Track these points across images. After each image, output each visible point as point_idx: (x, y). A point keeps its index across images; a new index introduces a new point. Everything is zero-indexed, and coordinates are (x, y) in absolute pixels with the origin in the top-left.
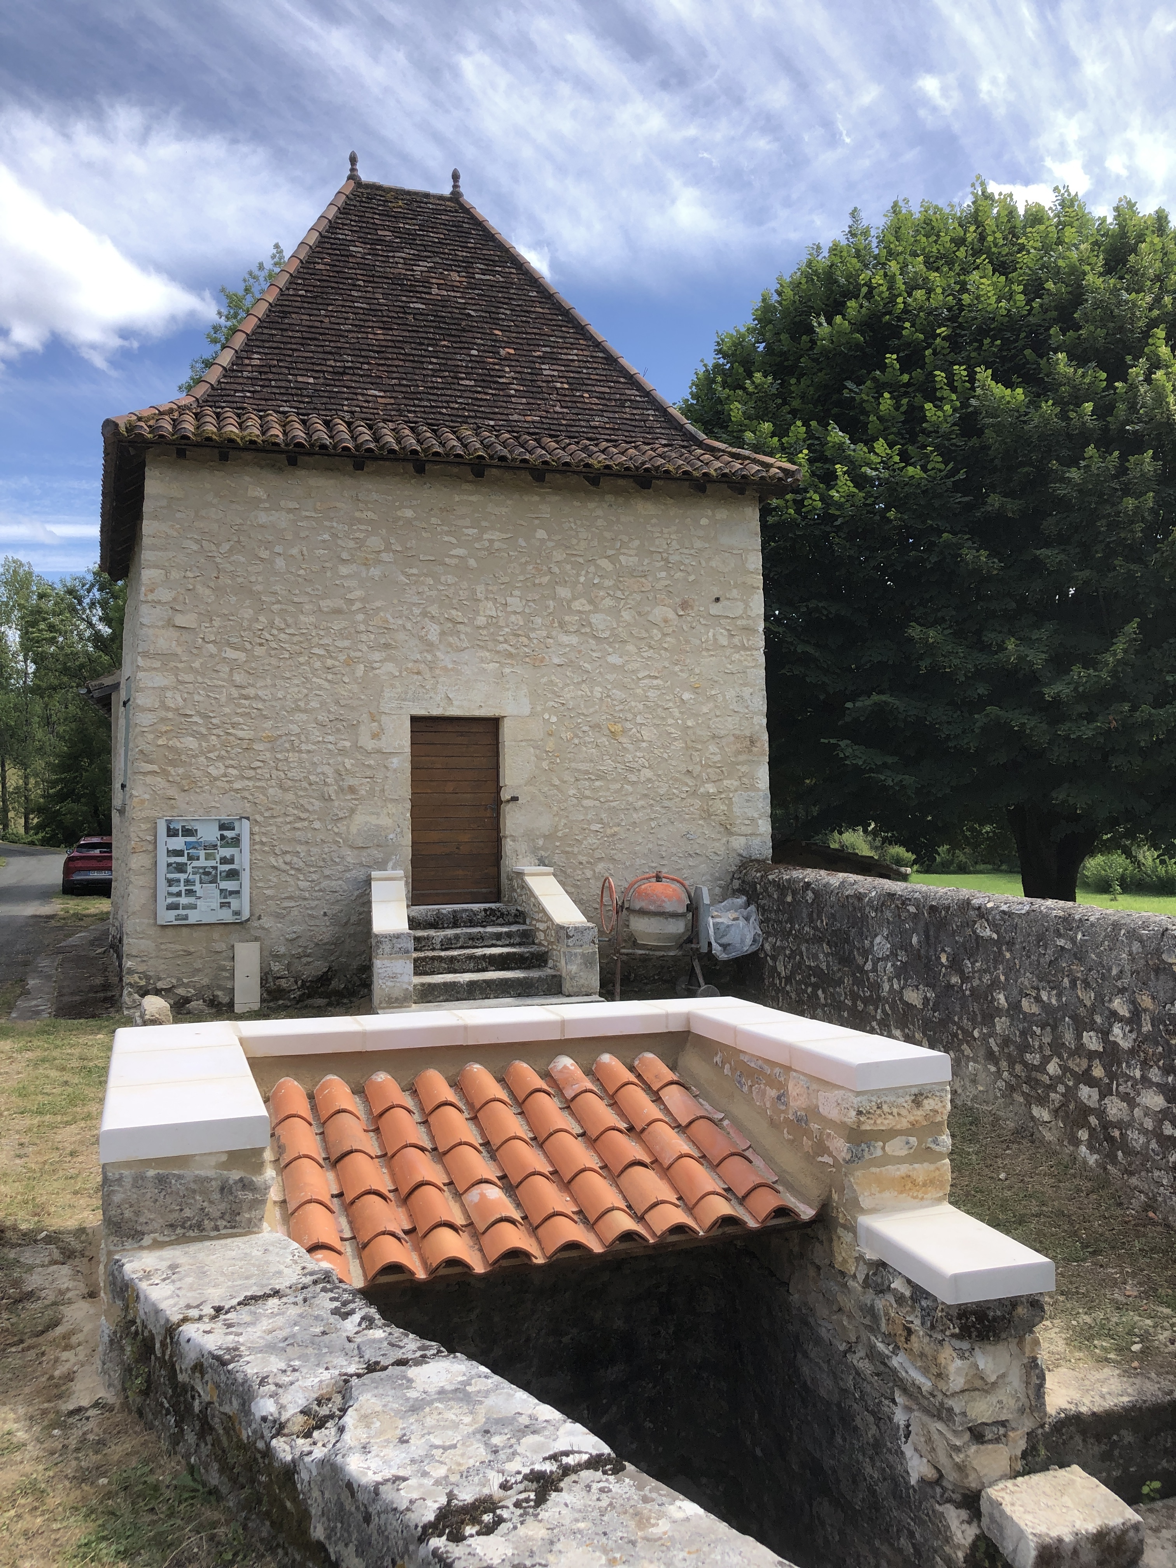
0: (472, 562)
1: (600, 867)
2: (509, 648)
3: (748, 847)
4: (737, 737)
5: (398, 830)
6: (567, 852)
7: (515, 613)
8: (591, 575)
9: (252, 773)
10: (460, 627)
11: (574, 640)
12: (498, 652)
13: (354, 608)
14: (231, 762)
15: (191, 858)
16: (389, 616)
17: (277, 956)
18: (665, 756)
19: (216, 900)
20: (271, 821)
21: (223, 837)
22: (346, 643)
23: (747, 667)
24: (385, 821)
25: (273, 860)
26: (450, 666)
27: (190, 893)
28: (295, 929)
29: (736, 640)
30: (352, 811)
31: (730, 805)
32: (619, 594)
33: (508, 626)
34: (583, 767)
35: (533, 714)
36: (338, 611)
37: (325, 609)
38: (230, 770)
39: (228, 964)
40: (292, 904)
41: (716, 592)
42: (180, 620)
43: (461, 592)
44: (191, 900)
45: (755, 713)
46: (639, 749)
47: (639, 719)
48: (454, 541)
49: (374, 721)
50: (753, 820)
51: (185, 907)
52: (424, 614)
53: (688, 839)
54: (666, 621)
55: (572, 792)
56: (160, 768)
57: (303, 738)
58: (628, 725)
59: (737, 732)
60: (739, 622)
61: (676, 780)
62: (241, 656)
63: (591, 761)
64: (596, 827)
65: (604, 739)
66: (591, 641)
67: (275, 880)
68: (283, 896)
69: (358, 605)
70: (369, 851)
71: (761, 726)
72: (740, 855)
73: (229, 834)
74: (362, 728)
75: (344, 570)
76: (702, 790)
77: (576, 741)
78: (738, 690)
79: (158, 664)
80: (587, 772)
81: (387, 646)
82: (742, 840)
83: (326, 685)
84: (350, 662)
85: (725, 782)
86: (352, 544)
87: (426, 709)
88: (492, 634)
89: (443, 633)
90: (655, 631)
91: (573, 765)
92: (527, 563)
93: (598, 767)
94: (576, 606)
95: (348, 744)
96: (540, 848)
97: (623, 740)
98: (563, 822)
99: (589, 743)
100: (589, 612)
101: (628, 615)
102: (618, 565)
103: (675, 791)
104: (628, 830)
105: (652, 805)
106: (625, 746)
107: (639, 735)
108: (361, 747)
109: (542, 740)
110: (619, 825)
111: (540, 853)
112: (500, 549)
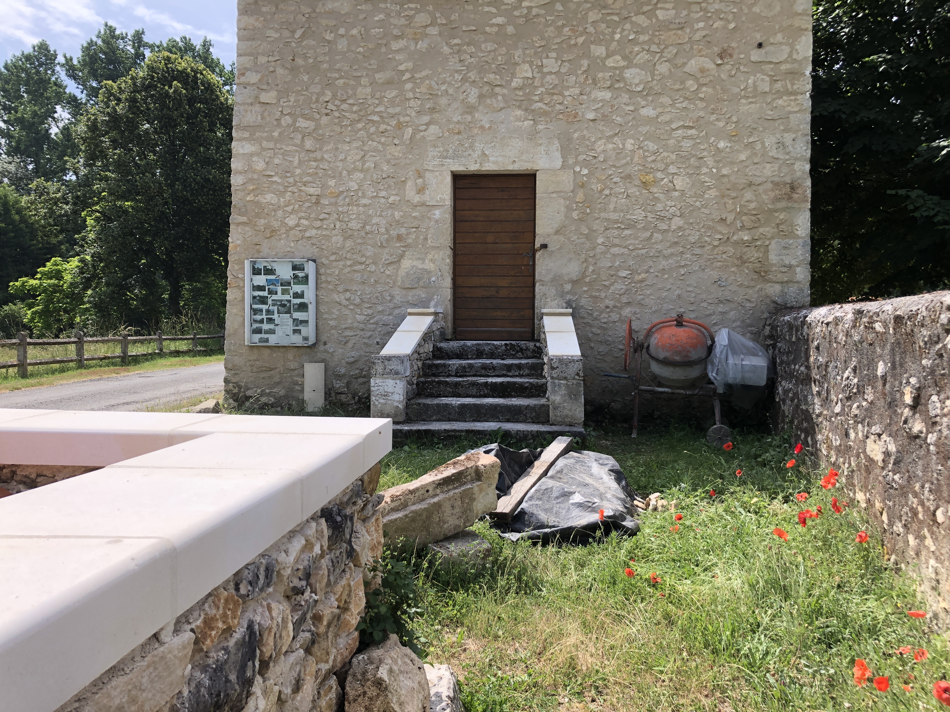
0: (510, 29)
1: (627, 312)
2: (544, 107)
3: (783, 294)
4: (776, 184)
5: (439, 274)
6: (596, 297)
7: (551, 73)
8: (626, 33)
9: (318, 224)
10: (497, 90)
11: (607, 95)
12: (533, 111)
13: (404, 78)
14: (303, 214)
15: (271, 292)
16: (433, 83)
17: (339, 376)
18: (698, 204)
19: (290, 327)
20: (334, 264)
21: (296, 277)
22: (398, 110)
23: (790, 113)
24: (429, 266)
25: (336, 297)
26: (487, 126)
27: (270, 321)
28: (353, 354)
29: (778, 86)
30: (402, 256)
31: (767, 252)
32: (654, 48)
33: (542, 86)
34: (614, 216)
35: (563, 167)
36: (389, 83)
37: (381, 81)
38: (302, 221)
39: (299, 379)
40: (352, 333)
41: (758, 37)
42: (264, 97)
43: (500, 58)
44: (271, 326)
45: (796, 159)
46: (671, 198)
47: (672, 169)
48: (494, 10)
49: (420, 177)
50: (790, 267)
51: (266, 332)
52: (464, 80)
53: (720, 286)
54: (702, 70)
55: (600, 240)
56: (249, 219)
57: (360, 194)
58: (659, 175)
59: (776, 179)
60: (783, 67)
61: (709, 228)
62: (311, 125)
63: (622, 211)
64: (624, 273)
65: (635, 189)
66: (623, 95)
67: (337, 313)
68: (344, 326)
69: (407, 76)
70: (414, 291)
71: (803, 172)
72: (775, 302)
73: (301, 274)
74: (409, 184)
75: (395, 46)
76: (735, 238)
77: (607, 192)
78: (778, 136)
79: (246, 135)
80: (617, 221)
81: (432, 110)
82: (778, 288)
83: (380, 147)
84: (400, 126)
85: (761, 230)
86: (403, 21)
87: (464, 165)
88: (528, 94)
89: (481, 97)
90: (691, 82)
91: (603, 215)
92: (563, 26)
93: (628, 217)
94: (610, 63)
95: (398, 198)
96: (568, 293)
97: (654, 190)
98: (591, 268)
99: (619, 194)
100: (624, 67)
101: (663, 68)
102: (654, 20)
103: (706, 239)
104: (657, 276)
105: (682, 253)
106: (656, 195)
107: (671, 185)
108: (408, 201)
109: (572, 191)
110: (647, 272)
111: (568, 297)
112: (537, 16)
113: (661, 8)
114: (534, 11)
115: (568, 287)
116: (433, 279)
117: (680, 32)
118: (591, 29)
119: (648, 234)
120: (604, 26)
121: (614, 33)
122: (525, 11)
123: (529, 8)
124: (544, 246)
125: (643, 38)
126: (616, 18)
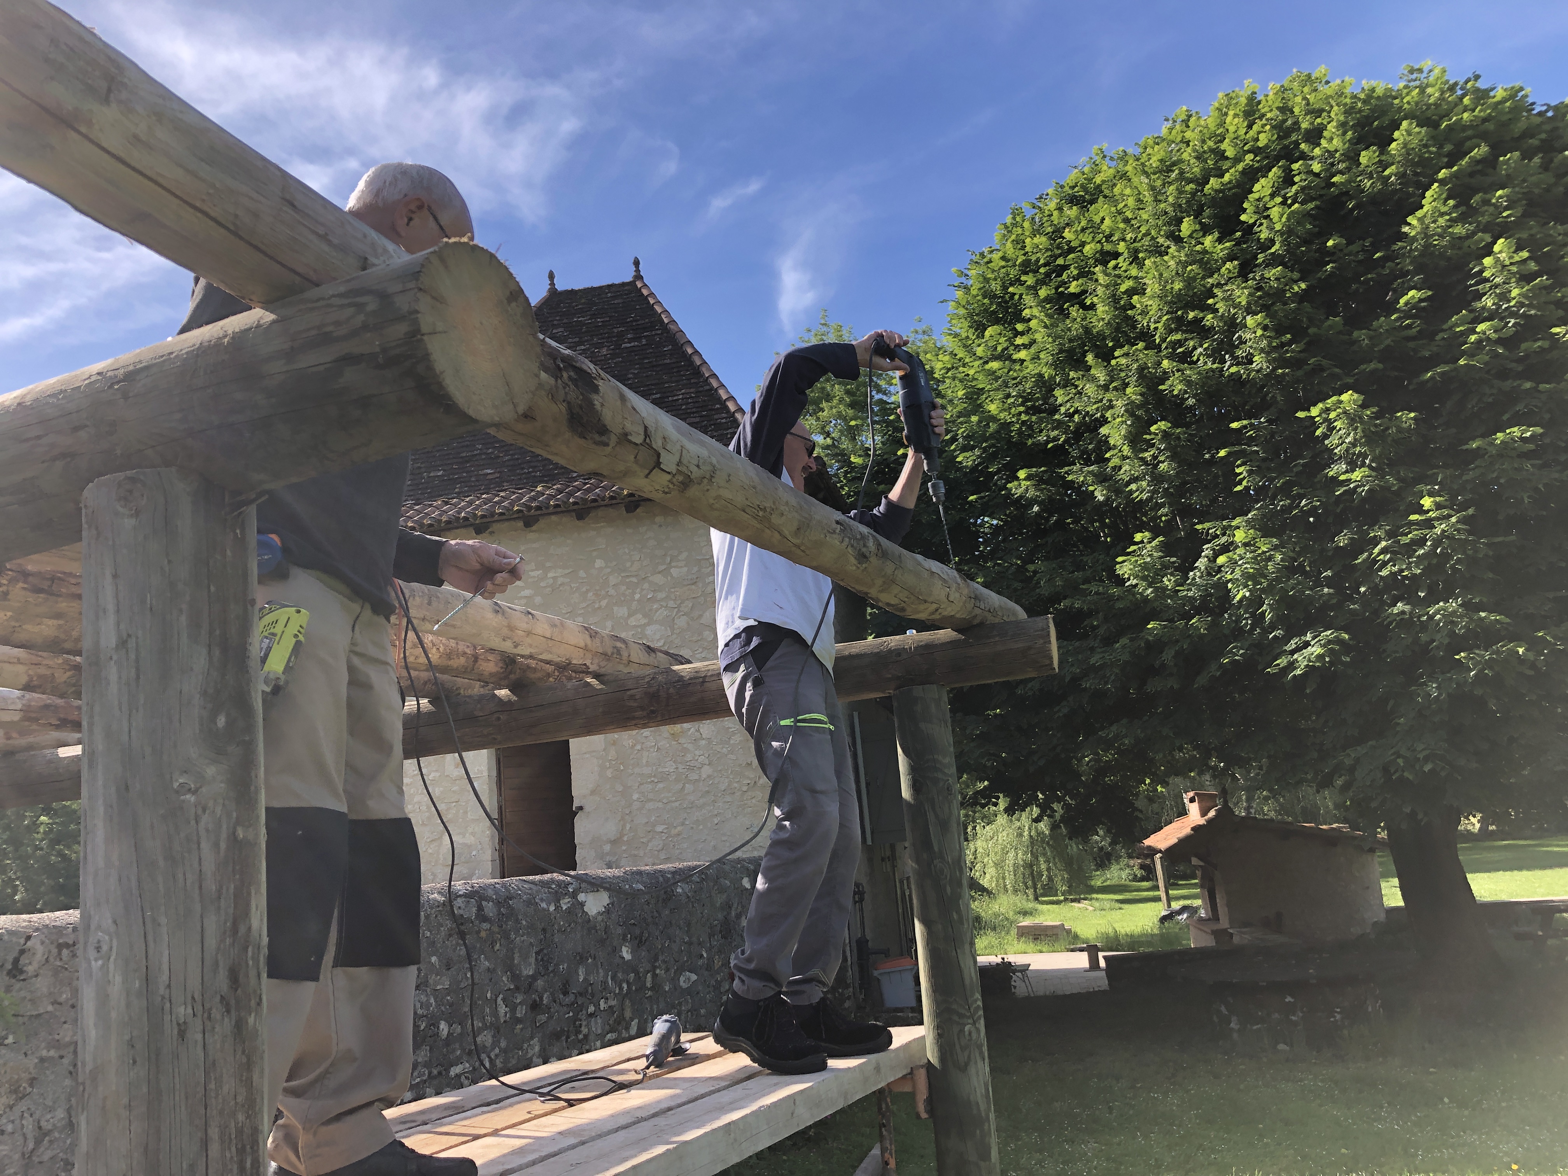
8: (644, 592)
24: (469, 839)
32: (671, 604)
34: (647, 771)
46: (699, 748)
55: (635, 796)
58: (686, 725)
61: (737, 774)
63: (654, 765)
70: (456, 867)
77: (638, 747)
80: (650, 775)
90: (707, 632)
91: (637, 770)
92: (587, 591)
93: (660, 770)
94: (632, 622)
95: (438, 774)
96: (607, 854)
97: (682, 741)
98: (628, 826)
99: (651, 747)
100: (645, 625)
101: (682, 622)
102: (669, 578)
103: (736, 785)
104: (692, 828)
105: (714, 801)
106: (685, 746)
107: (697, 734)
108: (448, 776)
109: (604, 750)
110: (683, 824)
111: (608, 859)
112: (562, 584)
113: (674, 567)
114: (560, 581)
115: (607, 848)
116: (474, 853)
117: (693, 587)
118: (612, 592)
119: (680, 786)
120: (624, 588)
121: (634, 593)
122: (551, 581)
123: (555, 578)
124: (581, 808)
125: (661, 595)
126: (634, 580)
